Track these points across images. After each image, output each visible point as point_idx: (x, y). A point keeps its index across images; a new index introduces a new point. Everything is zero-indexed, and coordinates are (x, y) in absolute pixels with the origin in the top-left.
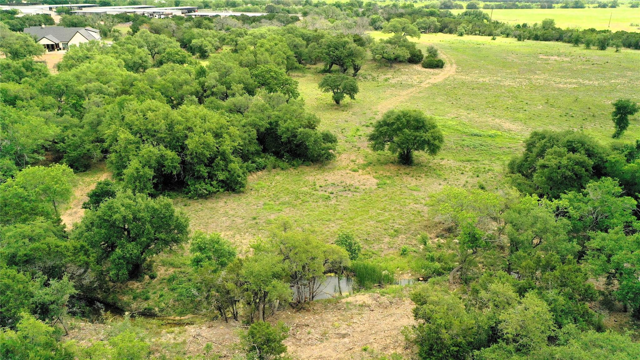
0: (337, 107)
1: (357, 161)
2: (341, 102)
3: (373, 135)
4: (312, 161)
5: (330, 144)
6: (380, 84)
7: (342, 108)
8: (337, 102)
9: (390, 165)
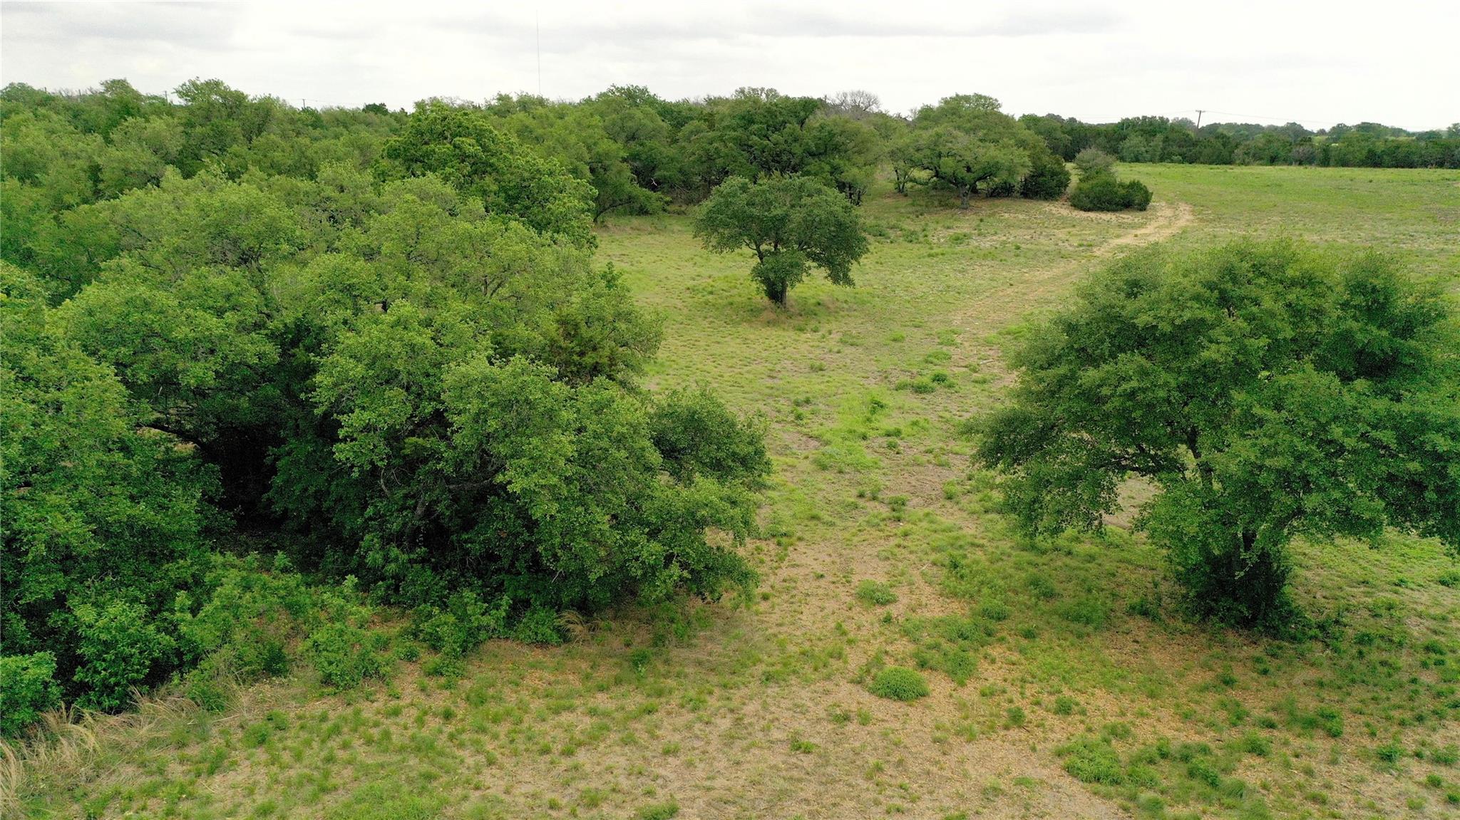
0: (773, 316)
1: (902, 594)
2: (792, 293)
3: (1011, 423)
4: (585, 607)
5: (706, 488)
6: (935, 250)
7: (794, 322)
8: (776, 294)
9: (1137, 625)
